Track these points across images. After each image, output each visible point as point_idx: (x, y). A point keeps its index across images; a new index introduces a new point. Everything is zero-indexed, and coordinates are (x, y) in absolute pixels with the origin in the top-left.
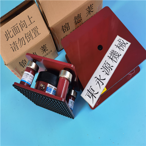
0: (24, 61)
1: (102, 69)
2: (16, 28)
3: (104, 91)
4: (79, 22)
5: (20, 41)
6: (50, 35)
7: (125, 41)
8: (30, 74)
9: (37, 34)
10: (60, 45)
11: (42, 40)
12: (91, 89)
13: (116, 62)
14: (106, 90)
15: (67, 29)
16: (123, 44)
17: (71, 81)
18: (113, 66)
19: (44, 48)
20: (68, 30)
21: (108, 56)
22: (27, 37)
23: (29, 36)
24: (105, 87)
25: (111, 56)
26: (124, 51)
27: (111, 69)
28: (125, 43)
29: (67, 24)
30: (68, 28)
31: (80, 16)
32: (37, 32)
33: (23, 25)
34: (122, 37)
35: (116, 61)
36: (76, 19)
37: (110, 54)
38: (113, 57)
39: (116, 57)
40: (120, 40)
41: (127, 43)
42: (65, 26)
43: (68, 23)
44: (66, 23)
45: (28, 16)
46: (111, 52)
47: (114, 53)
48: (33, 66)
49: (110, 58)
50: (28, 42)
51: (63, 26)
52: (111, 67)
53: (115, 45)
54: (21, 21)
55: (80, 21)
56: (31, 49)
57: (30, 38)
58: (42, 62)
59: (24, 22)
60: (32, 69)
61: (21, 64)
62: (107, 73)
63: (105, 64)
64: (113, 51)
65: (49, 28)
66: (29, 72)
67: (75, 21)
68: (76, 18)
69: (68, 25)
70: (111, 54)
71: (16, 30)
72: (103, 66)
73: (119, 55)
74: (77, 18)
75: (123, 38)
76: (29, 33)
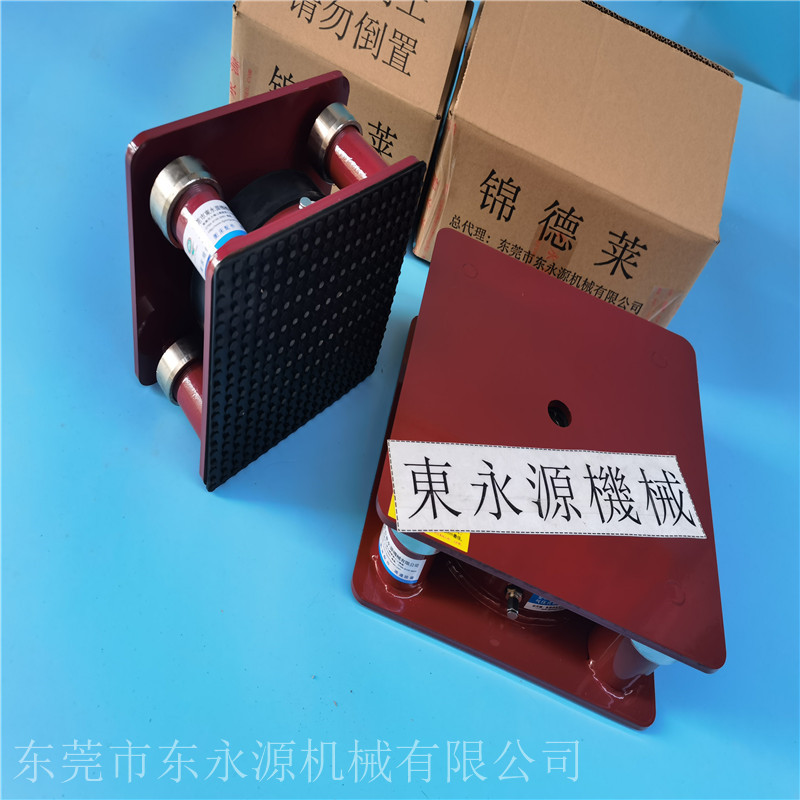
1: (534, 470)
7: (689, 507)
13: (603, 521)
16: (672, 502)
18: (579, 513)
19: (380, 139)
21: (588, 467)
25: (601, 479)
26: (660, 524)
27: (566, 514)
28: (683, 511)
35: (606, 520)
37: (602, 469)
38: (605, 490)
39: (616, 504)
40: (670, 478)
41: (692, 523)
46: (610, 468)
47: (618, 484)
49: (591, 478)
52: (571, 509)
53: (642, 470)
62: (538, 503)
63: (558, 472)
64: (619, 476)
70: (607, 475)
72: (542, 468)
73: (632, 514)
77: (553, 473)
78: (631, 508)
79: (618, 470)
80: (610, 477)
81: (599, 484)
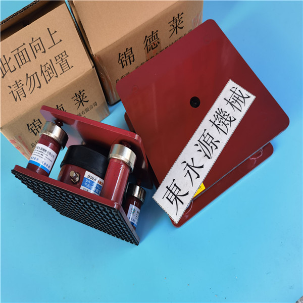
0: (38, 121)
1: (197, 145)
2: (21, 51)
3: (200, 191)
4: (154, 46)
5: (29, 79)
6: (93, 71)
7: (245, 93)
8: (48, 149)
9: (65, 67)
10: (114, 93)
11: (77, 80)
12: (173, 185)
13: (226, 134)
14: (203, 188)
15: (128, 61)
16: (240, 98)
17: (132, 167)
18: (218, 141)
19: (80, 97)
20: (131, 63)
21: (210, 120)
22: (45, 71)
23: (48, 71)
24: (202, 184)
25: (216, 120)
26: (241, 111)
27: (215, 147)
28: (244, 96)
29: (130, 50)
30: (132, 59)
31: (156, 36)
32: (67, 62)
33: (37, 48)
34: (238, 84)
35: (226, 132)
36: (149, 41)
37: (214, 115)
38: (220, 122)
39: (226, 122)
40: (234, 90)
41: (249, 97)
42: (126, 53)
43: (131, 48)
44: (127, 49)
45: (48, 29)
46: (216, 112)
47: (222, 114)
48: (56, 133)
49: (214, 123)
50: (47, 83)
51: (121, 55)
52: (216, 143)
53: (225, 99)
54: (33, 39)
55: (157, 46)
56: (53, 97)
57: (51, 75)
58: (75, 125)
59: (39, 41)
60: (52, 140)
61: (30, 127)
62: (206, 155)
63: (204, 135)
64: (220, 111)
65: (91, 56)
66: (47, 145)
67: (147, 44)
68: (147, 38)
69: (132, 53)
71: (22, 58)
72: (199, 141)
73: (232, 119)
74: (151, 40)
75: (240, 85)
76: (50, 63)
77: (203, 138)
78: (230, 117)
79: (218, 109)
80: (218, 115)
81: (217, 123)
